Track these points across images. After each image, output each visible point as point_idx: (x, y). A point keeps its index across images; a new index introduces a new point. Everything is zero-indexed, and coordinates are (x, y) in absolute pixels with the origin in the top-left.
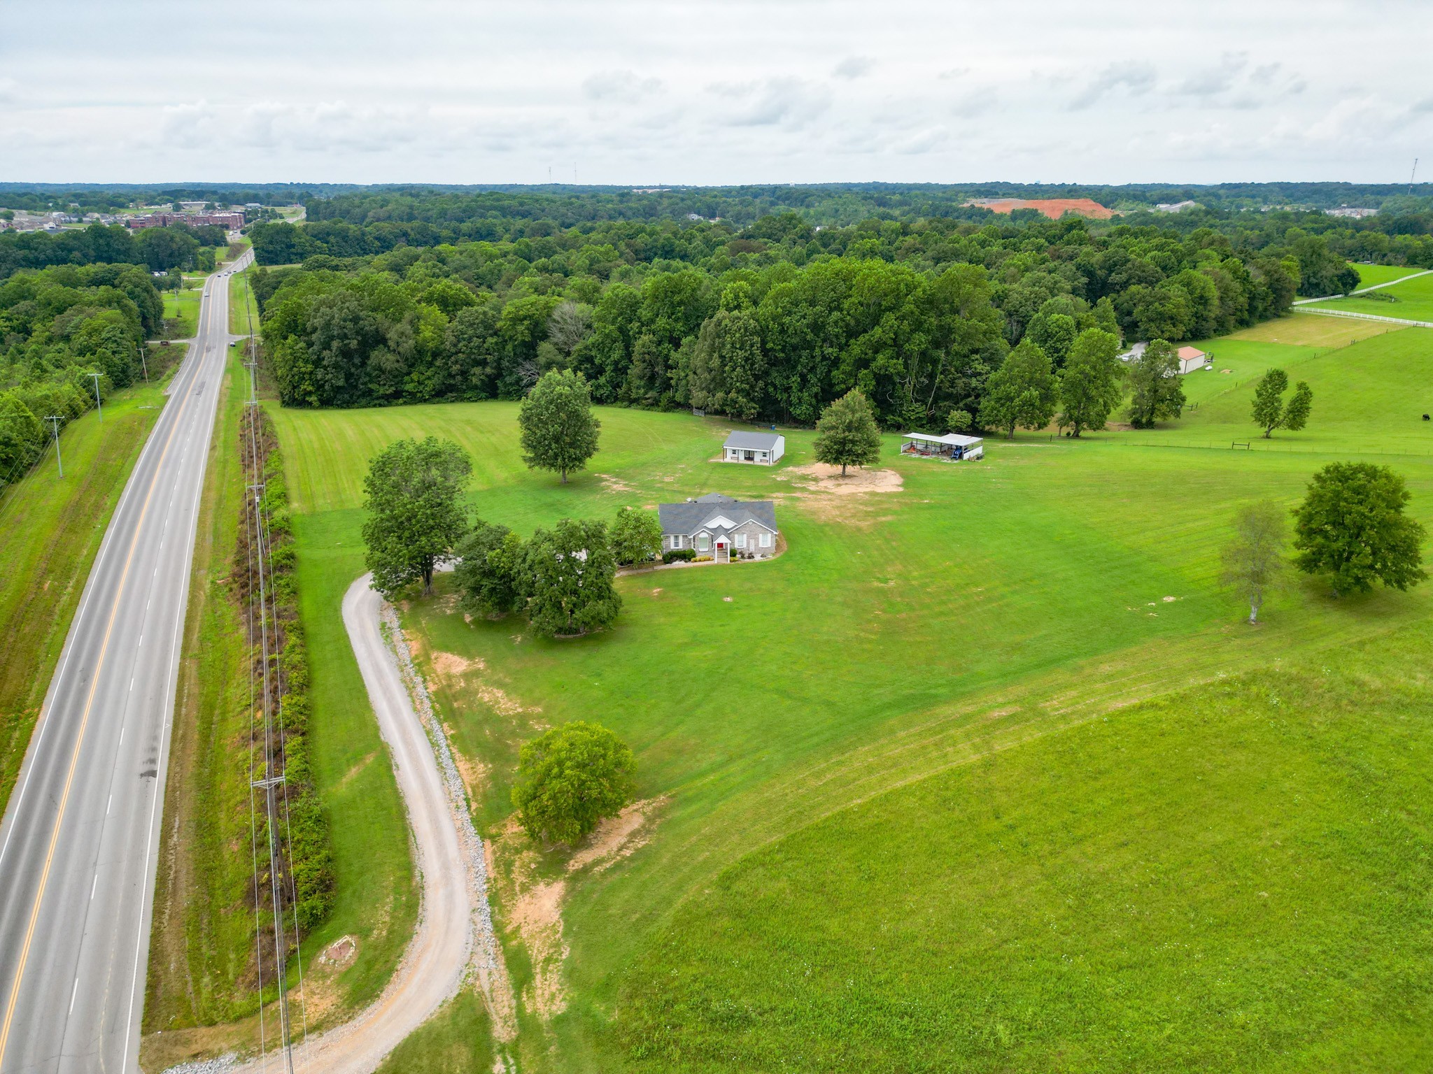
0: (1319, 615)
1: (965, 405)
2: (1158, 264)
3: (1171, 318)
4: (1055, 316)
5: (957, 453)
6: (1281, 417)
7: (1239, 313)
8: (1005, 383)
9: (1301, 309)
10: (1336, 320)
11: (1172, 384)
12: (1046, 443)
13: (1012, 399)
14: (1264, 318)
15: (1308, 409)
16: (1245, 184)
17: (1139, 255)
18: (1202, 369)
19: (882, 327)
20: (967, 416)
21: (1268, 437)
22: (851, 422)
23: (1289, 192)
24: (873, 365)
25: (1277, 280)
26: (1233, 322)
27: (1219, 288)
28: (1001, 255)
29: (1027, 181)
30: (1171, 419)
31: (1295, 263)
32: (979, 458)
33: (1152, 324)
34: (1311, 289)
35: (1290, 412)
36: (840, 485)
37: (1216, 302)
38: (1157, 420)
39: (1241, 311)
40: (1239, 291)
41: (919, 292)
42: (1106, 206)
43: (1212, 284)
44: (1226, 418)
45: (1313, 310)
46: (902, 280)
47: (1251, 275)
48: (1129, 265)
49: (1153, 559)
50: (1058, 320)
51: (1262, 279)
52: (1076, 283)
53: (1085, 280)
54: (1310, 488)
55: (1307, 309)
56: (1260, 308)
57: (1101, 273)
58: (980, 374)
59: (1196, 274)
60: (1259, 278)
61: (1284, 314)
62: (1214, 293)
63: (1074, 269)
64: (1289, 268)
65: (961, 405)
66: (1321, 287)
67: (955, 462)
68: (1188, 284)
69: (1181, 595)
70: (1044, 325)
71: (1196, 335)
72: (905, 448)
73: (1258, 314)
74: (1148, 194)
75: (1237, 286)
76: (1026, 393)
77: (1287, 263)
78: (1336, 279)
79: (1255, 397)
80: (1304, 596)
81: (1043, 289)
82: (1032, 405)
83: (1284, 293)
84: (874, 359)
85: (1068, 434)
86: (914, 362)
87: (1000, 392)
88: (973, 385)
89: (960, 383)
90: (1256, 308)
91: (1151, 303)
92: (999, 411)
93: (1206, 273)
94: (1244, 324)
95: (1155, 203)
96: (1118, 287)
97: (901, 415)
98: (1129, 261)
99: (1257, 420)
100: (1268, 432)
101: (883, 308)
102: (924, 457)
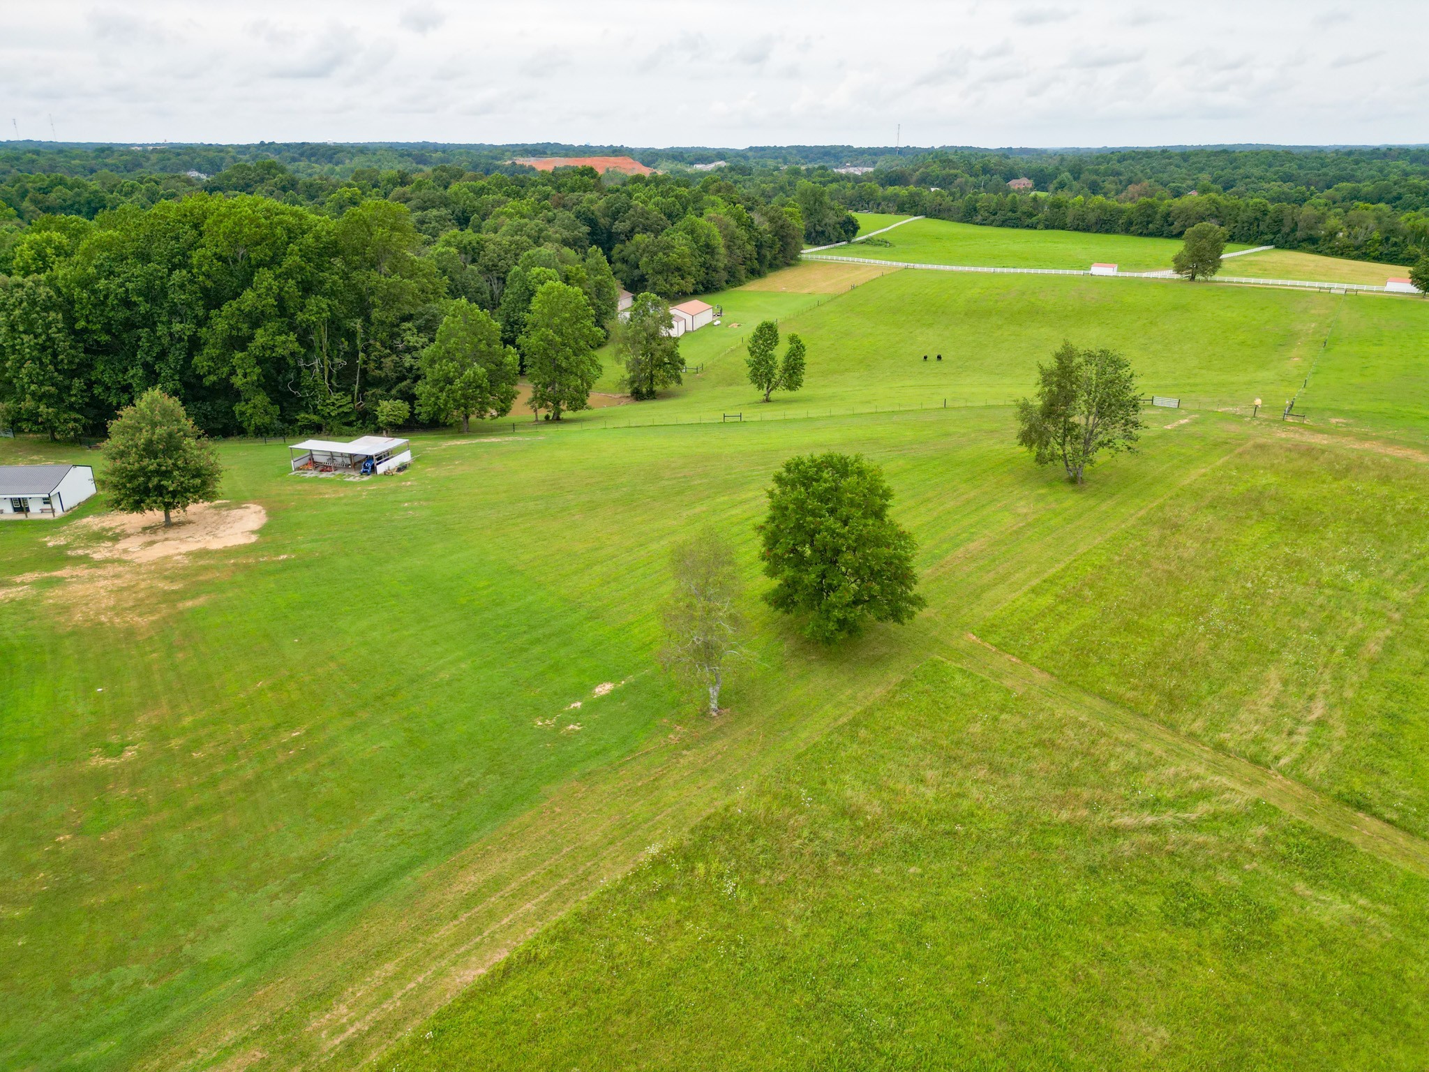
0: (801, 677)
1: (400, 391)
2: (662, 211)
3: (678, 269)
4: (536, 270)
5: (367, 465)
6: (777, 377)
7: (749, 263)
8: (441, 359)
9: (809, 256)
10: (839, 266)
11: (670, 344)
12: (507, 434)
13: (450, 381)
14: (774, 267)
15: (802, 365)
16: (769, 148)
17: (644, 202)
18: (711, 325)
19: (255, 290)
20: (402, 408)
21: (768, 400)
22: (150, 442)
23: (804, 154)
24: (251, 346)
25: (782, 227)
26: (743, 272)
27: (725, 236)
28: (499, 203)
29: (577, 143)
30: (673, 386)
31: (797, 209)
32: (402, 468)
33: (659, 277)
34: (817, 237)
35: (786, 370)
36: (152, 543)
37: (722, 250)
38: (658, 388)
39: (751, 259)
40: (745, 238)
41: (309, 239)
42: (648, 166)
43: (716, 231)
44: (731, 381)
45: (819, 257)
46: (280, 223)
47: (756, 223)
48: (631, 212)
49: (594, 616)
50: (538, 274)
51: (766, 226)
52: (576, 232)
53: (586, 229)
54: (771, 495)
55: (814, 256)
56: (769, 257)
57: (604, 221)
58: (416, 349)
59: (702, 221)
60: (762, 224)
61: (793, 262)
62: (719, 241)
63: (572, 216)
64: (791, 215)
65: (394, 392)
66: (827, 234)
67: (366, 478)
68: (692, 232)
69: (622, 677)
70: (524, 281)
71: (706, 288)
72: (298, 464)
73: (768, 263)
74: (686, 156)
75: (741, 233)
76: (468, 372)
77: (790, 209)
78: (838, 226)
79: (747, 355)
80: (785, 648)
81: (525, 238)
82: (479, 387)
83: (790, 240)
84: (251, 338)
85: (547, 417)
86: (321, 337)
87: (436, 371)
88: (407, 365)
89: (388, 362)
90: (765, 256)
91: (655, 254)
92: (438, 398)
93: (710, 219)
94: (755, 273)
95: (692, 163)
96: (623, 237)
97: (316, 412)
98: (631, 207)
99: (754, 382)
100: (767, 395)
101: (253, 262)
102: (324, 475)
